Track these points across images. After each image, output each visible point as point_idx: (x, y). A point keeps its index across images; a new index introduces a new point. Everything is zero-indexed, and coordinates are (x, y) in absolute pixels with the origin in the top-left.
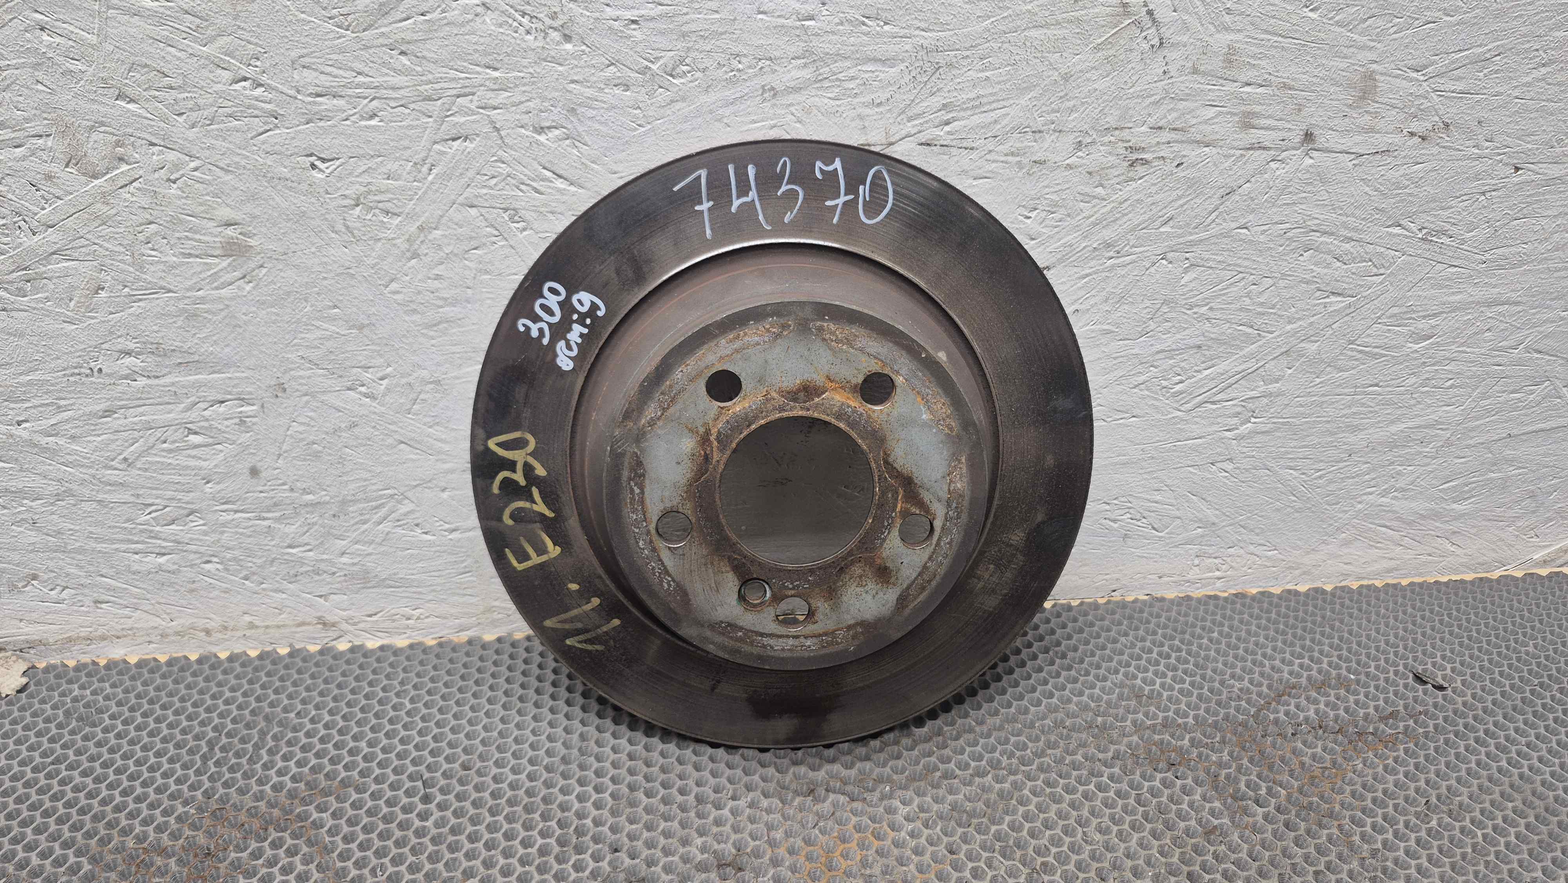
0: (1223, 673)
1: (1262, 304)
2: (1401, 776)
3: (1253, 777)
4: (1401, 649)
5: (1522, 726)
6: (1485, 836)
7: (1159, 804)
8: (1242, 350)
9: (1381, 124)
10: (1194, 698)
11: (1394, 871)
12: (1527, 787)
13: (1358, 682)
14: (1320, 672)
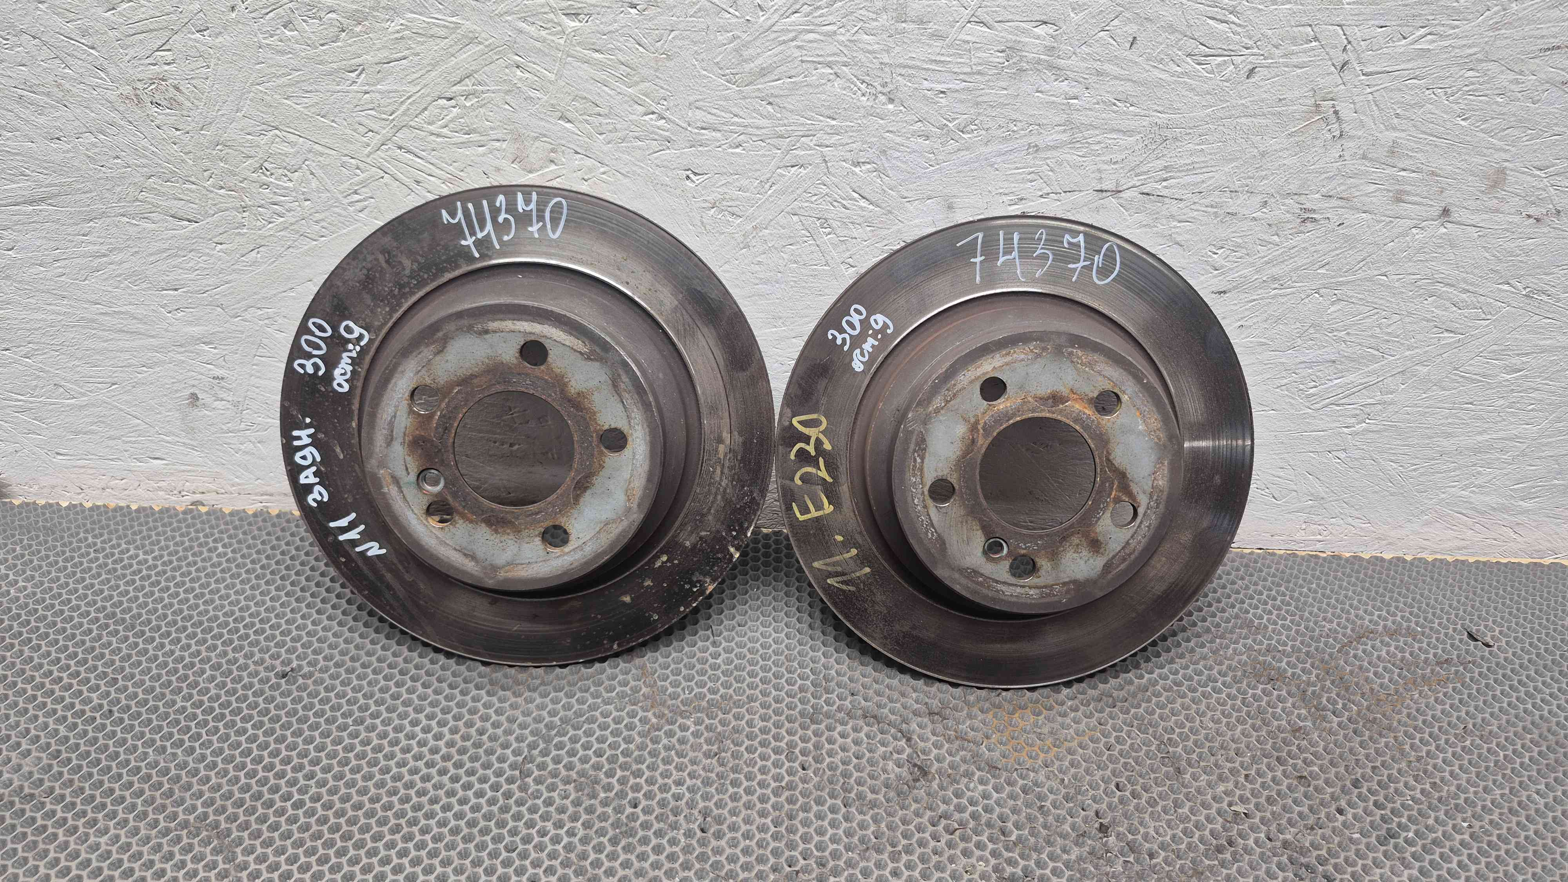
0: (1317, 616)
1: (1389, 334)
2: (1447, 707)
3: (1333, 695)
4: (1461, 613)
5: (1549, 680)
6: (1505, 757)
7: (1259, 706)
8: (1367, 366)
9: (1505, 208)
10: (1293, 632)
11: (1432, 773)
12: (1545, 726)
13: (1423, 634)
14: (1394, 623)
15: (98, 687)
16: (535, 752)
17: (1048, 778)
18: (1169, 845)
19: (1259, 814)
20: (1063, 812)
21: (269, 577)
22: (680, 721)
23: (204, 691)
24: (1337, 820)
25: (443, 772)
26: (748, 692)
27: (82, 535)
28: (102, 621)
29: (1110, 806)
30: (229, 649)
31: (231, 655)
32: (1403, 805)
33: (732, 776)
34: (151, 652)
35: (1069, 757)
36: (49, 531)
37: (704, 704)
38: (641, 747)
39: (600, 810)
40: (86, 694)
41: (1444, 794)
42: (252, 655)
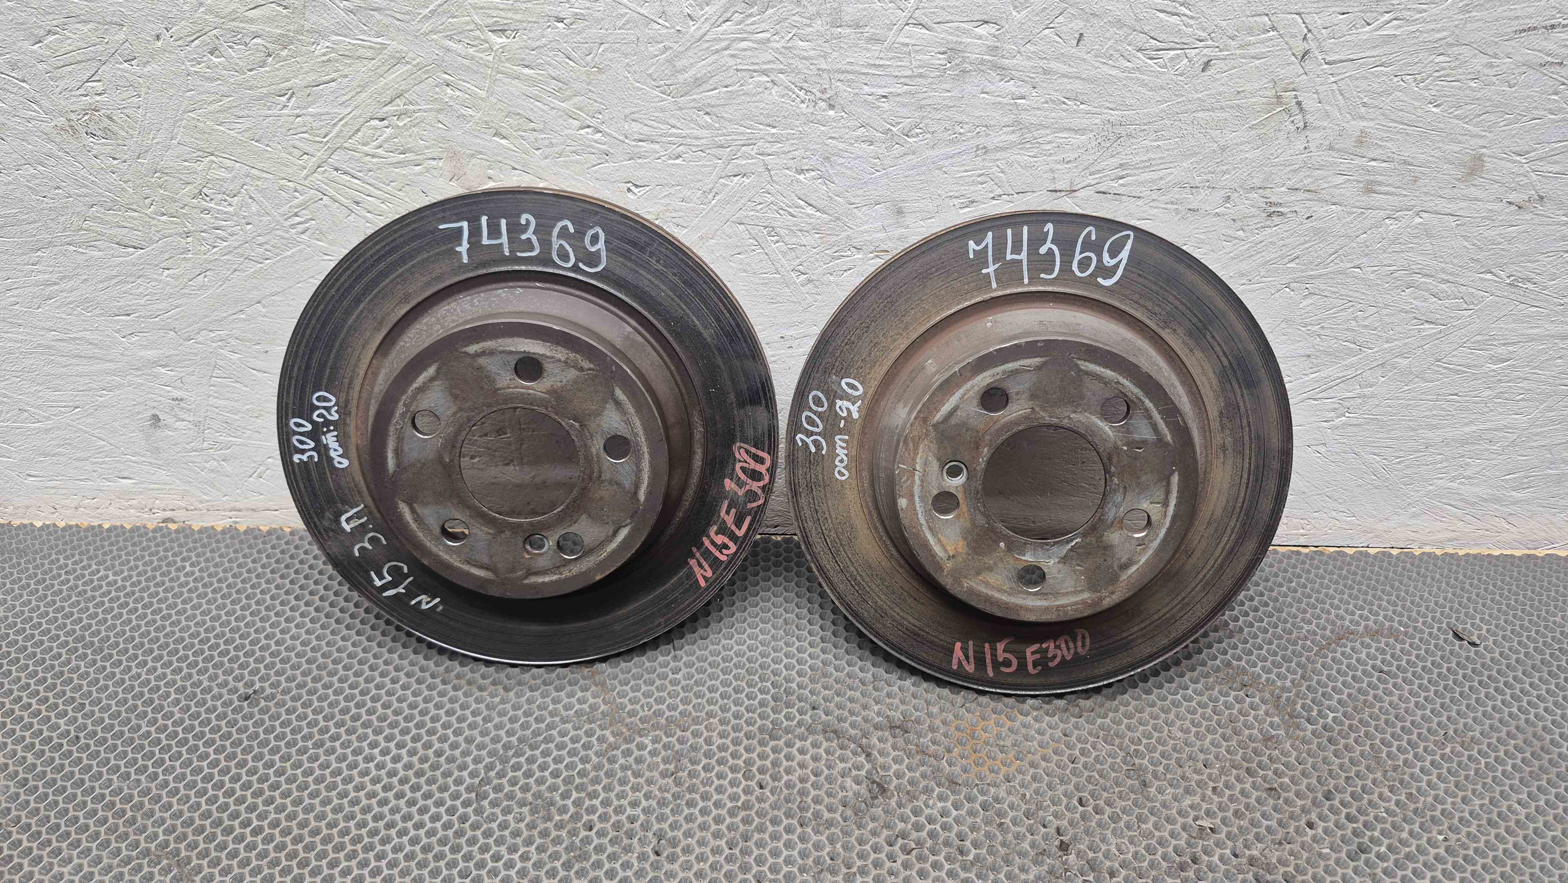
0: (1295, 617)
1: (1365, 326)
2: (1428, 712)
3: (1308, 702)
6: (1487, 764)
7: (1231, 714)
8: (1345, 360)
9: (1484, 195)
11: (1408, 782)
12: (1530, 730)
13: (1406, 633)
14: (1376, 622)
15: (66, 713)
16: (492, 774)
17: (1009, 793)
18: (1130, 863)
19: (1225, 829)
20: (1022, 830)
21: (235, 596)
22: (638, 739)
23: (168, 716)
24: (1306, 835)
25: (399, 796)
26: (708, 708)
27: (54, 557)
28: (71, 645)
29: (1071, 823)
30: (194, 671)
31: (196, 678)
32: (1376, 818)
33: (688, 796)
34: (118, 676)
35: (1032, 771)
36: (22, 553)
37: (663, 721)
38: (598, 767)
39: (554, 834)
40: (54, 720)
41: (1420, 805)
42: (216, 676)
